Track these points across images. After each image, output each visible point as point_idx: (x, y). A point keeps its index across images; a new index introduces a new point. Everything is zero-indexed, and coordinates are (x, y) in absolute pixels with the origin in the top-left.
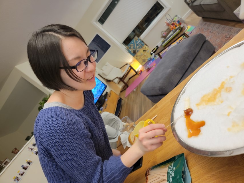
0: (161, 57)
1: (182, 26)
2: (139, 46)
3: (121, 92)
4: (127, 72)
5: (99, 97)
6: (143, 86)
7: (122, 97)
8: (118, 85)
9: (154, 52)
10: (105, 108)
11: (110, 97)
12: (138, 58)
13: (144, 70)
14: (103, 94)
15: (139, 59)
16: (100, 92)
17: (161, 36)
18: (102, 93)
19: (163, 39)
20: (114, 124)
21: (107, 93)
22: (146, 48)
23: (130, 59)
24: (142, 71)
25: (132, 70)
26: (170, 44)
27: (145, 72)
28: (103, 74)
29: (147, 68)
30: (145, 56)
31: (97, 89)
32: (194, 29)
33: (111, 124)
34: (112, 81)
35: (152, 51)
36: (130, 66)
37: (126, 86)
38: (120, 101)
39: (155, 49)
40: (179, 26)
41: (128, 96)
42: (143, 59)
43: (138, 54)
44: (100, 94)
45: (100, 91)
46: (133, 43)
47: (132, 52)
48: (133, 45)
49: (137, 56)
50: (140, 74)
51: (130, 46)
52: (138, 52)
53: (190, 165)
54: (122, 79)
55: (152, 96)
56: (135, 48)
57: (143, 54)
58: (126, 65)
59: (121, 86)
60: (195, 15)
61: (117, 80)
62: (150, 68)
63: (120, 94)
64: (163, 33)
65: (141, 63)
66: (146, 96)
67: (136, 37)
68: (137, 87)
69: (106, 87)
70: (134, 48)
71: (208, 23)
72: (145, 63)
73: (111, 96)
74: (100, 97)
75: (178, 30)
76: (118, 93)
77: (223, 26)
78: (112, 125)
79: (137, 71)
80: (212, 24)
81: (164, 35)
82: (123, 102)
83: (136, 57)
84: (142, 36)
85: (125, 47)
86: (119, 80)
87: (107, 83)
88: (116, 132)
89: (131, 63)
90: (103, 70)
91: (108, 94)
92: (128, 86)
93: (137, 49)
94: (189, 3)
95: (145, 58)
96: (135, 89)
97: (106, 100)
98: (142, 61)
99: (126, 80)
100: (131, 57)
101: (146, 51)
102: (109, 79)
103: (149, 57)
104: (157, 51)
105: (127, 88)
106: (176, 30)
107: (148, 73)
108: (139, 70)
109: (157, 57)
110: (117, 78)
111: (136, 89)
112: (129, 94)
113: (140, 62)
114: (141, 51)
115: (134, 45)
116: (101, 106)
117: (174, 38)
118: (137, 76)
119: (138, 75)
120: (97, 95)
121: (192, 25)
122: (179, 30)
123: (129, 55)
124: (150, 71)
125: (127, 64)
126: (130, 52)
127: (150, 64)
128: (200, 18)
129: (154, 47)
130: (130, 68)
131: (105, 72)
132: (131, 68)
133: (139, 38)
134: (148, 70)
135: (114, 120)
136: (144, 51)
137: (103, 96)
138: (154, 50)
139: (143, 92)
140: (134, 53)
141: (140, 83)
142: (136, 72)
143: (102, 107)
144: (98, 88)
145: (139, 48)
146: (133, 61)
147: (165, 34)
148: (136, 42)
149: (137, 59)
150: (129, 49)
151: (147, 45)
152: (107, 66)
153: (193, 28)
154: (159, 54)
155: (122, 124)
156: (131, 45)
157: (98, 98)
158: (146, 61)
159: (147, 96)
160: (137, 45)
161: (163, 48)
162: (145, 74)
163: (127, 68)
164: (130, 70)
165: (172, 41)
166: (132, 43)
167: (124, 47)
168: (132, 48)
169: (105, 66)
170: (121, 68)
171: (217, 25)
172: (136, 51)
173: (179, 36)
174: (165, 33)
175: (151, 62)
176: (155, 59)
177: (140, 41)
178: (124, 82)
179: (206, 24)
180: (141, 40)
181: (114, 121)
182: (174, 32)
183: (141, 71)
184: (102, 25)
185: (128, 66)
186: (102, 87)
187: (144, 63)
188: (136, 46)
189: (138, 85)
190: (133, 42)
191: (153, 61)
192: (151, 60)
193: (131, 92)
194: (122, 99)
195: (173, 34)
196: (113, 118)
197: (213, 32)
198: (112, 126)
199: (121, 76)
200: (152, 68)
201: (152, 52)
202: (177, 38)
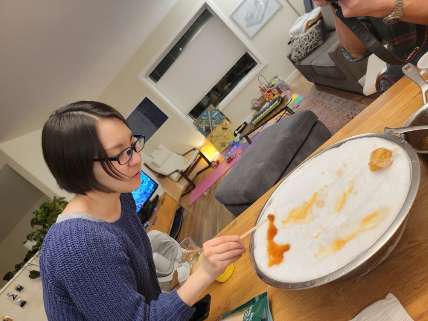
0: (249, 142)
1: (283, 95)
2: (216, 120)
3: (182, 196)
4: (194, 163)
5: (142, 204)
6: (219, 188)
7: (184, 205)
8: (177, 183)
9: (240, 132)
10: (153, 224)
11: (162, 204)
12: (214, 139)
13: (223, 159)
14: (151, 199)
15: (215, 141)
16: (146, 195)
17: (251, 106)
18: (149, 196)
19: (254, 112)
20: (168, 252)
21: (157, 196)
22: (226, 124)
23: (199, 141)
24: (220, 161)
25: (202, 159)
26: (264, 121)
27: (225, 163)
28: (153, 163)
29: (227, 158)
30: (225, 137)
31: (141, 190)
32: (303, 100)
33: (163, 252)
34: (168, 176)
35: (237, 130)
36: (200, 153)
37: (191, 186)
38: (179, 212)
39: (242, 127)
40: (278, 95)
41: (195, 203)
42: (222, 141)
43: (214, 133)
44: (144, 199)
45: (145, 193)
46: (207, 116)
47: (204, 130)
48: (206, 118)
49: (211, 137)
50: (216, 166)
51: (200, 120)
52: (213, 129)
53: (274, 309)
54: (184, 174)
55: (233, 205)
56: (209, 124)
57: (222, 134)
58: (193, 151)
59: (182, 186)
60: (303, 79)
61: (176, 176)
62: (232, 157)
63: (180, 199)
64: (254, 102)
65: (218, 149)
66: (223, 205)
67: (211, 106)
68: (210, 188)
69: (156, 187)
70: (207, 123)
71: (323, 93)
72: (225, 148)
73: (165, 203)
74: (145, 204)
75: (277, 102)
76: (177, 197)
77: (345, 100)
78: (165, 254)
79: (210, 160)
80: (330, 96)
81: (256, 105)
82: (185, 213)
83: (209, 138)
84: (222, 105)
85: (193, 121)
86: (180, 175)
87: (158, 180)
88: (171, 265)
89: (201, 148)
90: (153, 158)
91: (159, 199)
92: (194, 187)
93: (212, 125)
94: (294, 60)
95: (226, 141)
96: (206, 191)
97: (155, 209)
98: (220, 145)
99: (191, 177)
100: (203, 137)
101: (226, 129)
102: (162, 174)
103: (232, 139)
104: (244, 131)
105: (193, 189)
106: (274, 101)
107: (229, 166)
108: (215, 160)
109: (245, 140)
110: (177, 171)
111: (208, 191)
112: (196, 201)
113: (216, 147)
114: (219, 129)
115: (208, 118)
116: (147, 219)
117: (271, 113)
118: (210, 169)
119: (213, 167)
120: (140, 200)
121: (300, 93)
122: (279, 101)
123: (199, 133)
124: (233, 162)
125: (194, 149)
126: (200, 130)
127: (232, 150)
128: (312, 84)
129: (241, 123)
130: (199, 155)
131: (156, 160)
132: (202, 156)
133: (216, 108)
134: (230, 160)
135: (169, 245)
136: (223, 129)
137: (150, 203)
138: (240, 129)
139: (219, 198)
140: (207, 132)
141: (215, 181)
142: (210, 163)
143: (148, 223)
144: (142, 188)
145: (216, 123)
146: (205, 144)
147: (258, 104)
148: (212, 114)
149: (211, 141)
150: (200, 125)
151: (228, 120)
152: (160, 150)
153: (301, 98)
154: (246, 137)
155: (180, 251)
156: (203, 118)
157: (140, 206)
158: (227, 145)
159: (226, 205)
160: (213, 119)
161: (253, 128)
162: (225, 167)
163: (194, 156)
164: (199, 159)
165: (268, 118)
166: (205, 116)
167: (190, 121)
168: (204, 123)
169: (156, 151)
170: (183, 155)
171: (336, 98)
172: (211, 128)
173: (279, 110)
174: (257, 102)
175: (235, 147)
176: (241, 143)
177: (217, 113)
178: (188, 180)
179: (320, 94)
180: (219, 111)
181: (169, 247)
182: (271, 104)
183: (218, 162)
184: (156, 83)
185: (197, 152)
186: (150, 186)
187: (223, 149)
188: (211, 120)
189: (212, 186)
190: (205, 114)
191: (237, 147)
192: (234, 144)
193: (200, 197)
194: (184, 209)
195: (269, 107)
196: (166, 241)
197: (329, 108)
198: (163, 255)
199: (184, 168)
200: (235, 157)
201: (236, 132)
202: (274, 113)
